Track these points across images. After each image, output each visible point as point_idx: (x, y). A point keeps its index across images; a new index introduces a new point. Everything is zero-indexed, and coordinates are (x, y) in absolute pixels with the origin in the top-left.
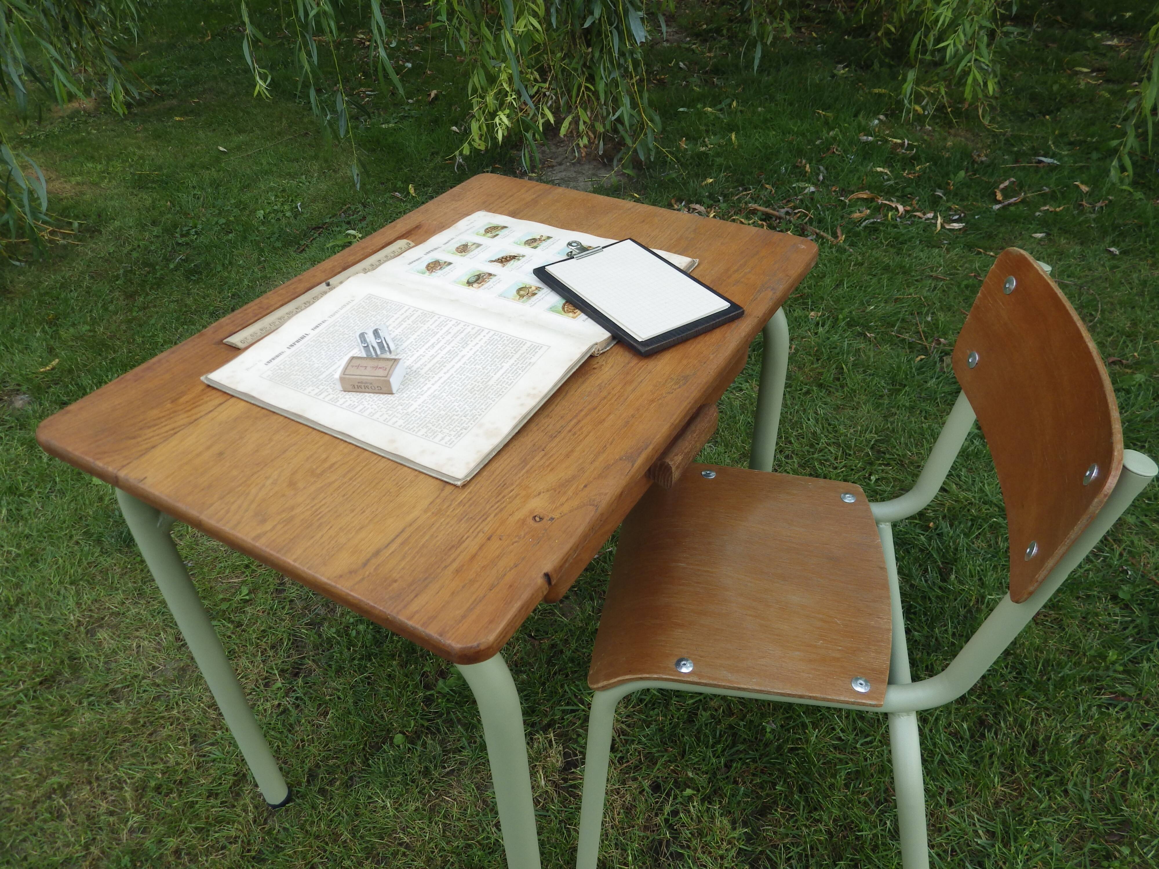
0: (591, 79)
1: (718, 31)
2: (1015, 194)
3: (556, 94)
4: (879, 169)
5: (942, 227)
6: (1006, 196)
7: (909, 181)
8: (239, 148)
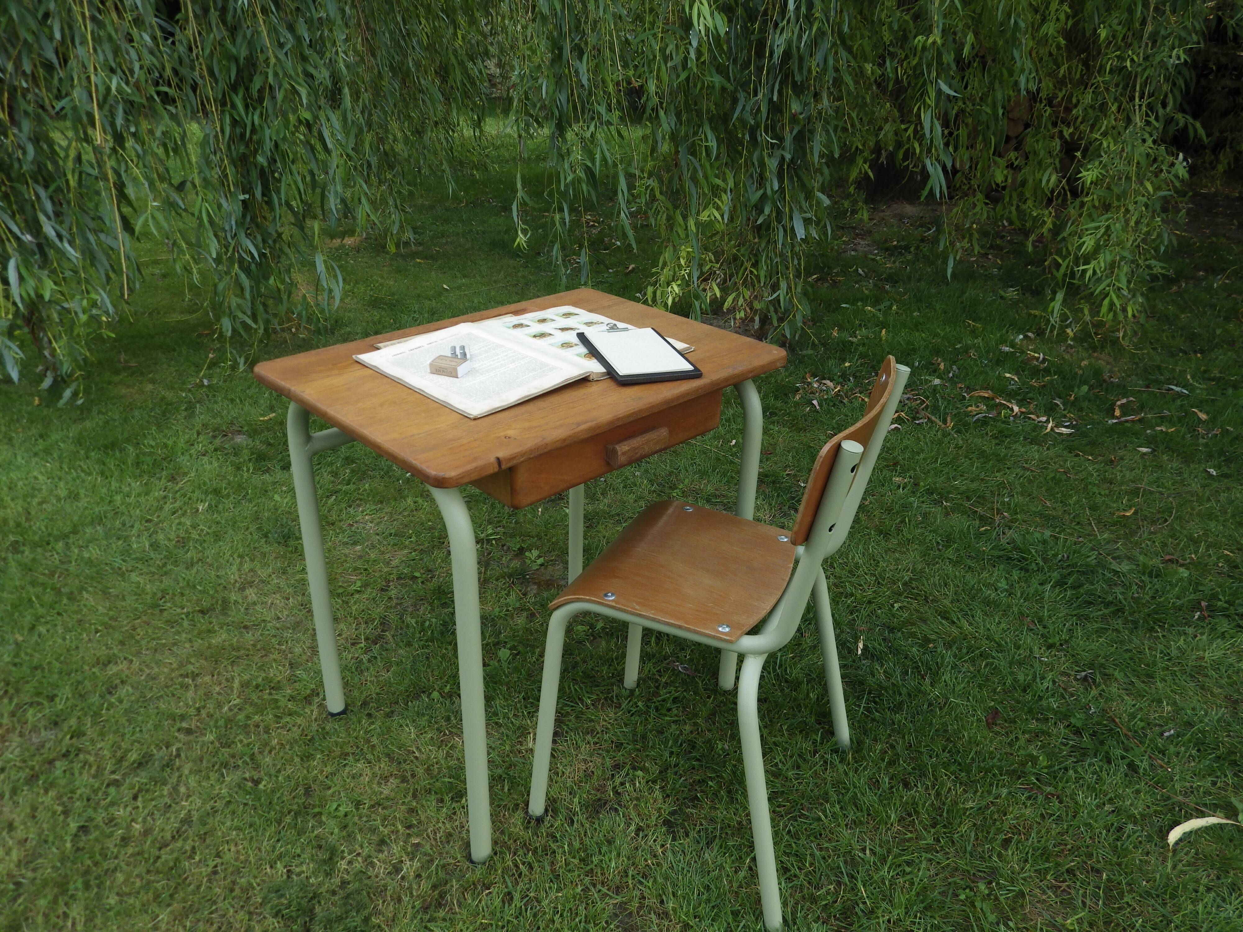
0: (755, 265)
1: (907, 248)
2: (1134, 412)
3: (725, 274)
4: (1008, 375)
5: (1052, 429)
6: (1124, 414)
7: (1032, 388)
8: (459, 288)
